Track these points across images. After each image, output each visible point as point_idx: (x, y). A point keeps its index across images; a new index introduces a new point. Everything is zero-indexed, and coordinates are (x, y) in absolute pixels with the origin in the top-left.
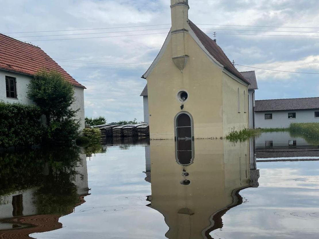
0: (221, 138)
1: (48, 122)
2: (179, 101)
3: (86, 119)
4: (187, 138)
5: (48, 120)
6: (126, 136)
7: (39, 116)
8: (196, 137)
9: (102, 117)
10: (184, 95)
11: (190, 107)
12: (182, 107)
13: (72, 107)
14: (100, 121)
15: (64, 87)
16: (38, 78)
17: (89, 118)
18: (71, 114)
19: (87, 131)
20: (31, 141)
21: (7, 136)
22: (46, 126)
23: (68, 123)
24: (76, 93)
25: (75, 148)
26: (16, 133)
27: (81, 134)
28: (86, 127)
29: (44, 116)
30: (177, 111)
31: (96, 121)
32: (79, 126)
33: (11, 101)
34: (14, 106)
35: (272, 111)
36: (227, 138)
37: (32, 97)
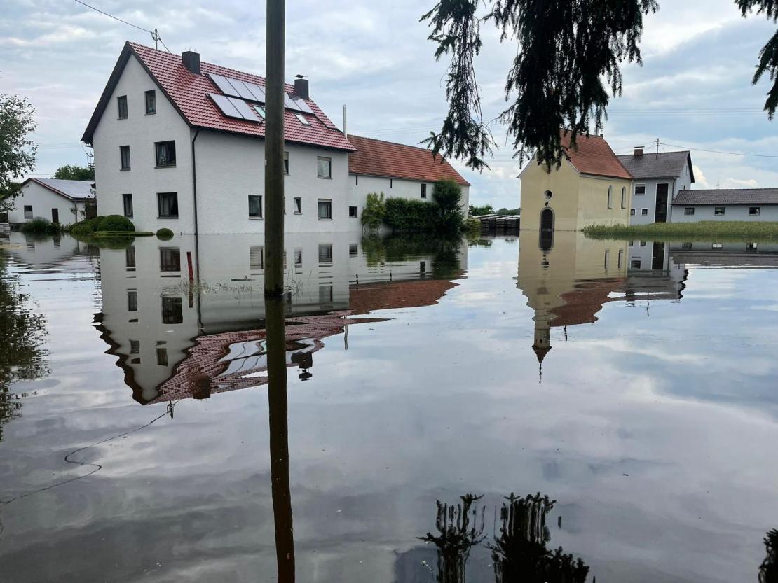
0: (575, 230)
1: (443, 215)
2: (544, 198)
3: (471, 207)
4: (549, 230)
5: (443, 212)
6: (509, 228)
7: (438, 210)
8: (556, 228)
9: (490, 205)
10: (549, 194)
11: (554, 205)
12: (547, 204)
13: (460, 203)
14: (487, 210)
15: (456, 190)
16: (439, 182)
17: (475, 206)
18: (459, 208)
19: (469, 221)
20: (433, 226)
21: (422, 222)
22: (441, 216)
23: (456, 214)
24: (463, 190)
25: (459, 233)
26: (426, 221)
27: (465, 223)
28: (469, 217)
29: (440, 209)
30: (543, 207)
31: (482, 209)
32: (463, 217)
33: (424, 200)
34: (426, 203)
35: (696, 205)
36: (582, 230)
37: (435, 196)
